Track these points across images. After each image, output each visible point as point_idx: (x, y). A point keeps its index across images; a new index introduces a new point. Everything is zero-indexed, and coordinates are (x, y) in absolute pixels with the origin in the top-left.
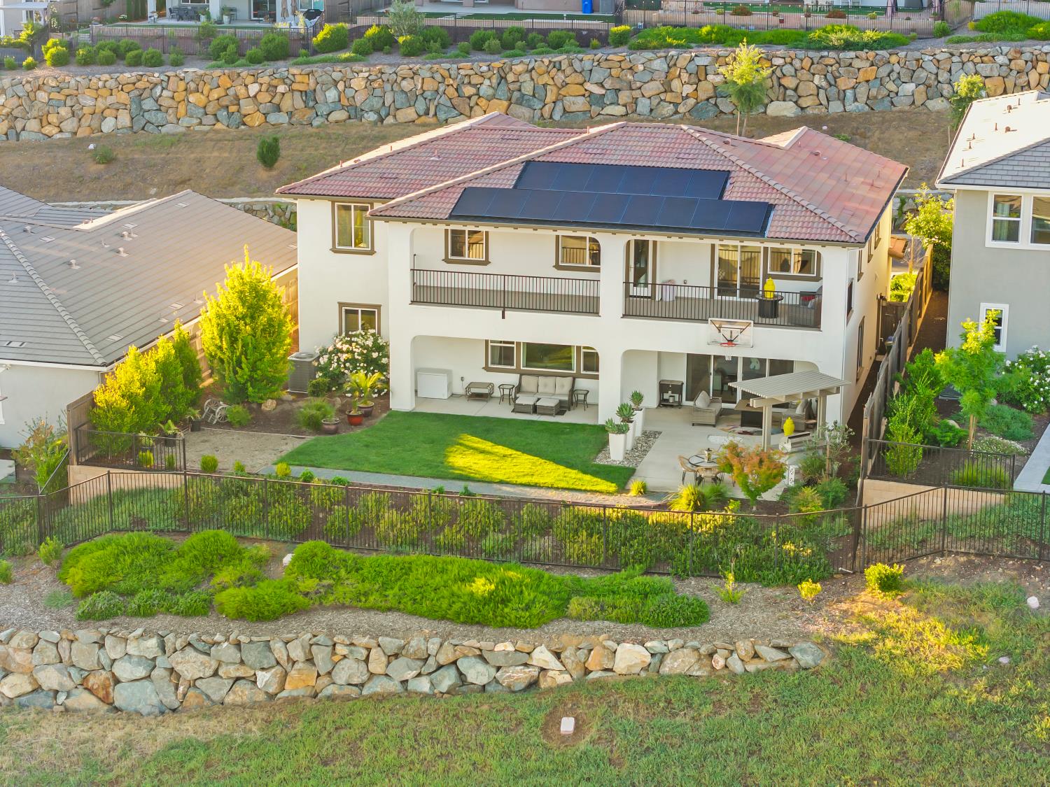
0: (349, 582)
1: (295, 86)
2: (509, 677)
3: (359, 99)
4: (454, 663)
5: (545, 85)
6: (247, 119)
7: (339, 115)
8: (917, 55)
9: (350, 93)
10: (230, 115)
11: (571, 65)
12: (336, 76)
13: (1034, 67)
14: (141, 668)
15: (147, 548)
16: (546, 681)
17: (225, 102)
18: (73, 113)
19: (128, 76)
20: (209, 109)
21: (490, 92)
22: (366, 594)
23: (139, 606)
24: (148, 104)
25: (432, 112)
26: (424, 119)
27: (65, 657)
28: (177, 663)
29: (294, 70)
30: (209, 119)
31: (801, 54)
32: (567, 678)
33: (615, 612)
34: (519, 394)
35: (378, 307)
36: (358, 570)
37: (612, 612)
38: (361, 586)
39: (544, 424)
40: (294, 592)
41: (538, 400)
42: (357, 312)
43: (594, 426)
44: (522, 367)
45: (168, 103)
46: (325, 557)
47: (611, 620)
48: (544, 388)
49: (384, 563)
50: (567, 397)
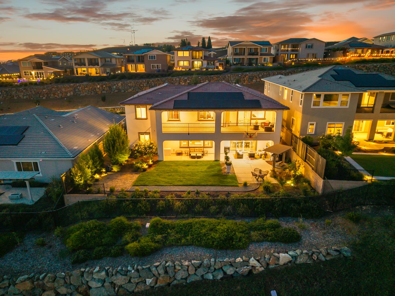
0: (172, 234)
1: (107, 86)
2: (242, 271)
3: (120, 88)
4: (221, 268)
5: (156, 84)
6: (98, 92)
7: (116, 91)
8: (225, 75)
9: (118, 86)
10: (94, 92)
11: (161, 80)
12: (115, 83)
13: (246, 77)
14: (100, 283)
15: (96, 227)
16: (256, 271)
17: (93, 89)
18: (61, 93)
19: (72, 85)
20: (90, 91)
21: (146, 85)
22: (180, 239)
23: (96, 255)
24: (77, 90)
25: (135, 90)
26: (133, 91)
27: (68, 281)
28: (114, 280)
29: (107, 83)
30: (90, 93)
31: (204, 76)
32: (263, 269)
33: (270, 238)
34: (190, 153)
35: (150, 133)
36: (174, 228)
37: (268, 238)
38: (177, 236)
39: (201, 161)
40: (154, 242)
41: (196, 154)
42: (144, 134)
43: (214, 161)
44: (190, 146)
45: (81, 90)
46: (161, 224)
47: (269, 241)
48: (196, 151)
49: (182, 225)
50: (203, 153)
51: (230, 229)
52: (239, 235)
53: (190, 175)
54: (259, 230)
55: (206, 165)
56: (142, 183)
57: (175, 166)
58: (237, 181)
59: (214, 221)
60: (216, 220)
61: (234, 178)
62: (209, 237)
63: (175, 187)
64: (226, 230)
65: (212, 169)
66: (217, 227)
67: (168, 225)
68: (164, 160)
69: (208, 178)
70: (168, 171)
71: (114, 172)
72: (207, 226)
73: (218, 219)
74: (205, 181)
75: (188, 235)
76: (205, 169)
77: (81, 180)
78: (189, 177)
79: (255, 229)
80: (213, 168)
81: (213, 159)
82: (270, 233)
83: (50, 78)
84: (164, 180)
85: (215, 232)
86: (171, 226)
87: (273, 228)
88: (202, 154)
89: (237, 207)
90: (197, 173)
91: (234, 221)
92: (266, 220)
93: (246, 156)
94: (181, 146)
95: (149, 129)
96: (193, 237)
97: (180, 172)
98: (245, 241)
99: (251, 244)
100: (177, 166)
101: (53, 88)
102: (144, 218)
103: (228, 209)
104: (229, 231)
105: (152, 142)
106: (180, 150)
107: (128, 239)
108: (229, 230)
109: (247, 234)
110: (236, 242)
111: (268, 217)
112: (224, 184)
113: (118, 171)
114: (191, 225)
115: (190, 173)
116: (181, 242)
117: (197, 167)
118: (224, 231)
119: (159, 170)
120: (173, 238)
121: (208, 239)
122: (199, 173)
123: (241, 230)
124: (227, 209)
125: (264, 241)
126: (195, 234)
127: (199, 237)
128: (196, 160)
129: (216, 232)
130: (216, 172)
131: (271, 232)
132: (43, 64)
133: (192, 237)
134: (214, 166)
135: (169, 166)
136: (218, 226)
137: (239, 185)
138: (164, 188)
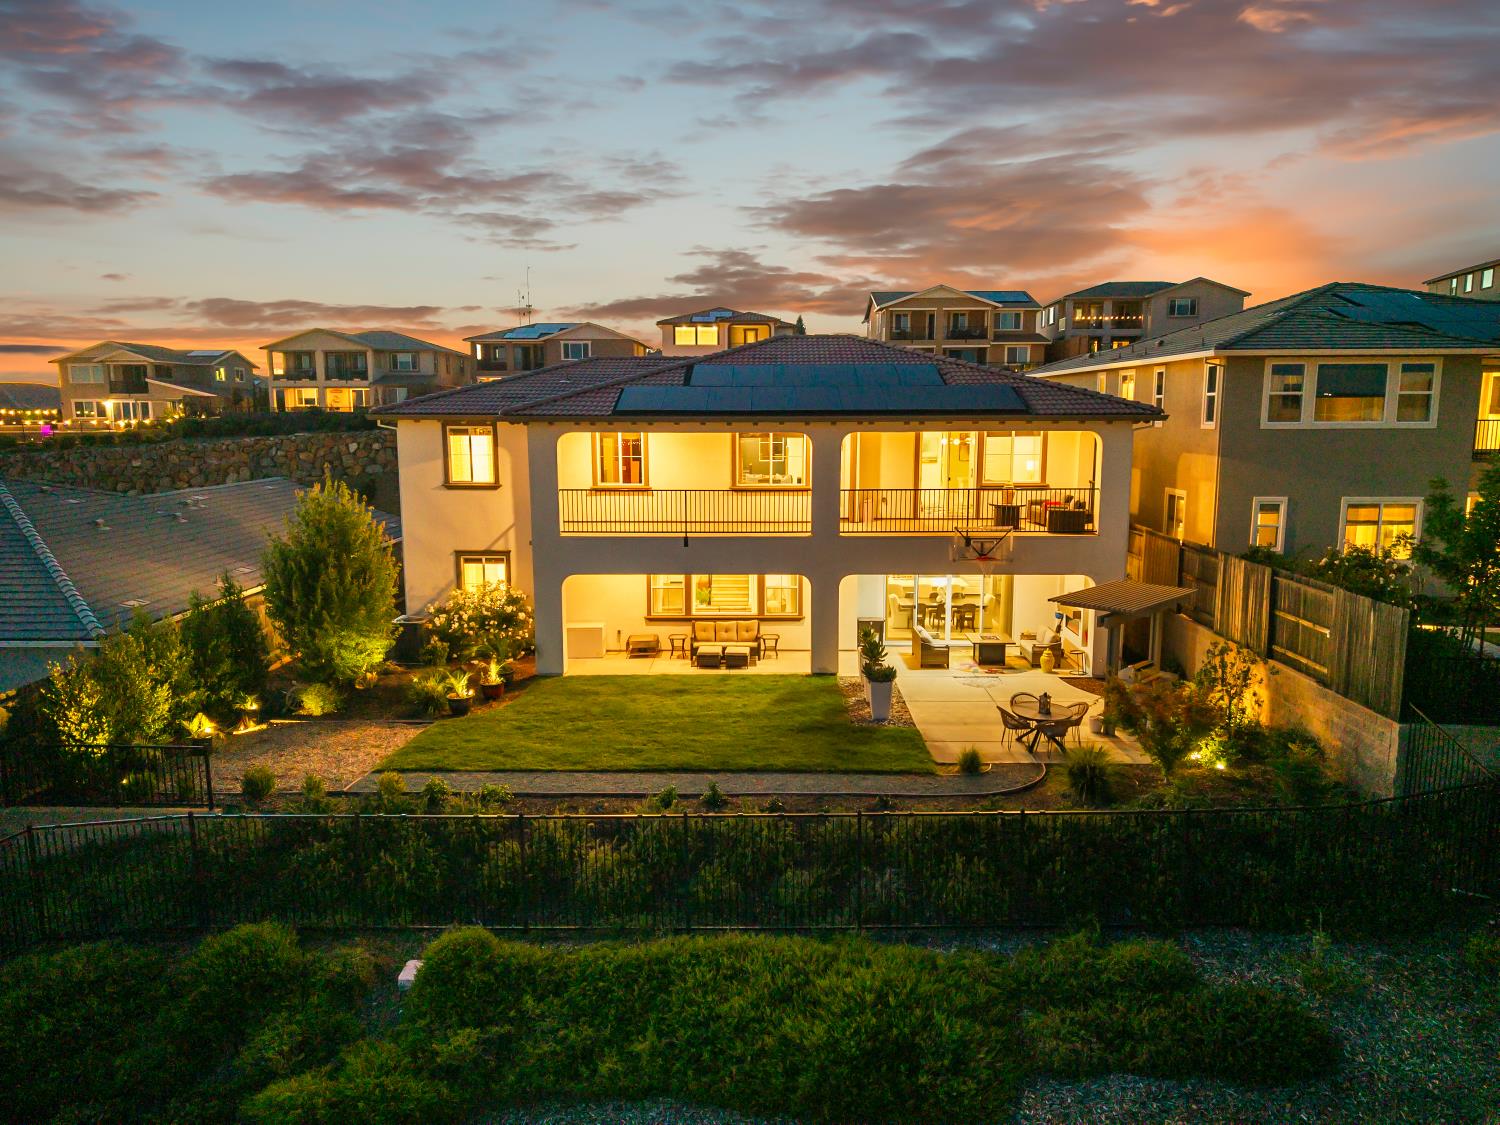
6: (349, 470)
10: (334, 467)
18: (201, 471)
24: (265, 461)
30: (317, 471)
33: (1144, 1051)
34: (696, 644)
35: (507, 553)
36: (559, 988)
37: (1133, 1055)
38: (573, 1036)
39: (744, 678)
40: (425, 1074)
41: (724, 649)
42: (480, 561)
43: (808, 676)
44: (694, 612)
45: (283, 460)
46: (487, 967)
47: (1138, 1071)
48: (724, 635)
49: (610, 968)
50: (755, 644)
51: (897, 995)
52: (951, 1029)
53: (684, 730)
54: (1071, 1001)
55: (767, 691)
56: (426, 759)
57: (617, 695)
58: (928, 752)
59: (803, 947)
60: (816, 947)
61: (911, 739)
62: (769, 1040)
63: (598, 775)
64: (869, 998)
65: (799, 706)
66: (823, 983)
67: (528, 969)
68: (565, 675)
69: (775, 738)
70: (574, 715)
71: (310, 717)
72: (756, 974)
73: (824, 941)
74: (757, 750)
75: (642, 1032)
76: (761, 707)
77: (92, 732)
78: (679, 734)
79: (1048, 995)
80: (800, 700)
81: (806, 668)
82: (1141, 1021)
83: (169, 421)
84: (547, 747)
85: (804, 1013)
86: (546, 977)
87: (1155, 987)
88: (752, 649)
89: (933, 876)
90: (721, 721)
91: (917, 951)
92: (1102, 944)
93: (962, 661)
94: (654, 614)
95: (505, 533)
96: (672, 1045)
97: (637, 717)
98: (990, 1066)
99: (1032, 1086)
100: (625, 694)
101: (171, 452)
102: (401, 931)
103: (885, 884)
104: (887, 1005)
105: (516, 593)
106: (647, 633)
107: (270, 1054)
108: (891, 999)
109: (999, 1023)
110: (936, 1075)
111: (1115, 929)
112: (859, 763)
113: (325, 716)
114: (662, 974)
115: (687, 719)
116: (595, 1071)
117: (725, 699)
118: (862, 1006)
119: (532, 709)
120: (546, 1048)
121: (763, 1052)
122: (731, 720)
123: (960, 1000)
124: (877, 886)
125: (1110, 1072)
126: (684, 1024)
127: (706, 1041)
128: (723, 671)
129: (810, 1008)
130: (819, 718)
131: (1147, 1016)
132: (150, 371)
133: (665, 1041)
134: (807, 692)
135: (585, 693)
136: (822, 973)
137: (940, 771)
138: (538, 780)
